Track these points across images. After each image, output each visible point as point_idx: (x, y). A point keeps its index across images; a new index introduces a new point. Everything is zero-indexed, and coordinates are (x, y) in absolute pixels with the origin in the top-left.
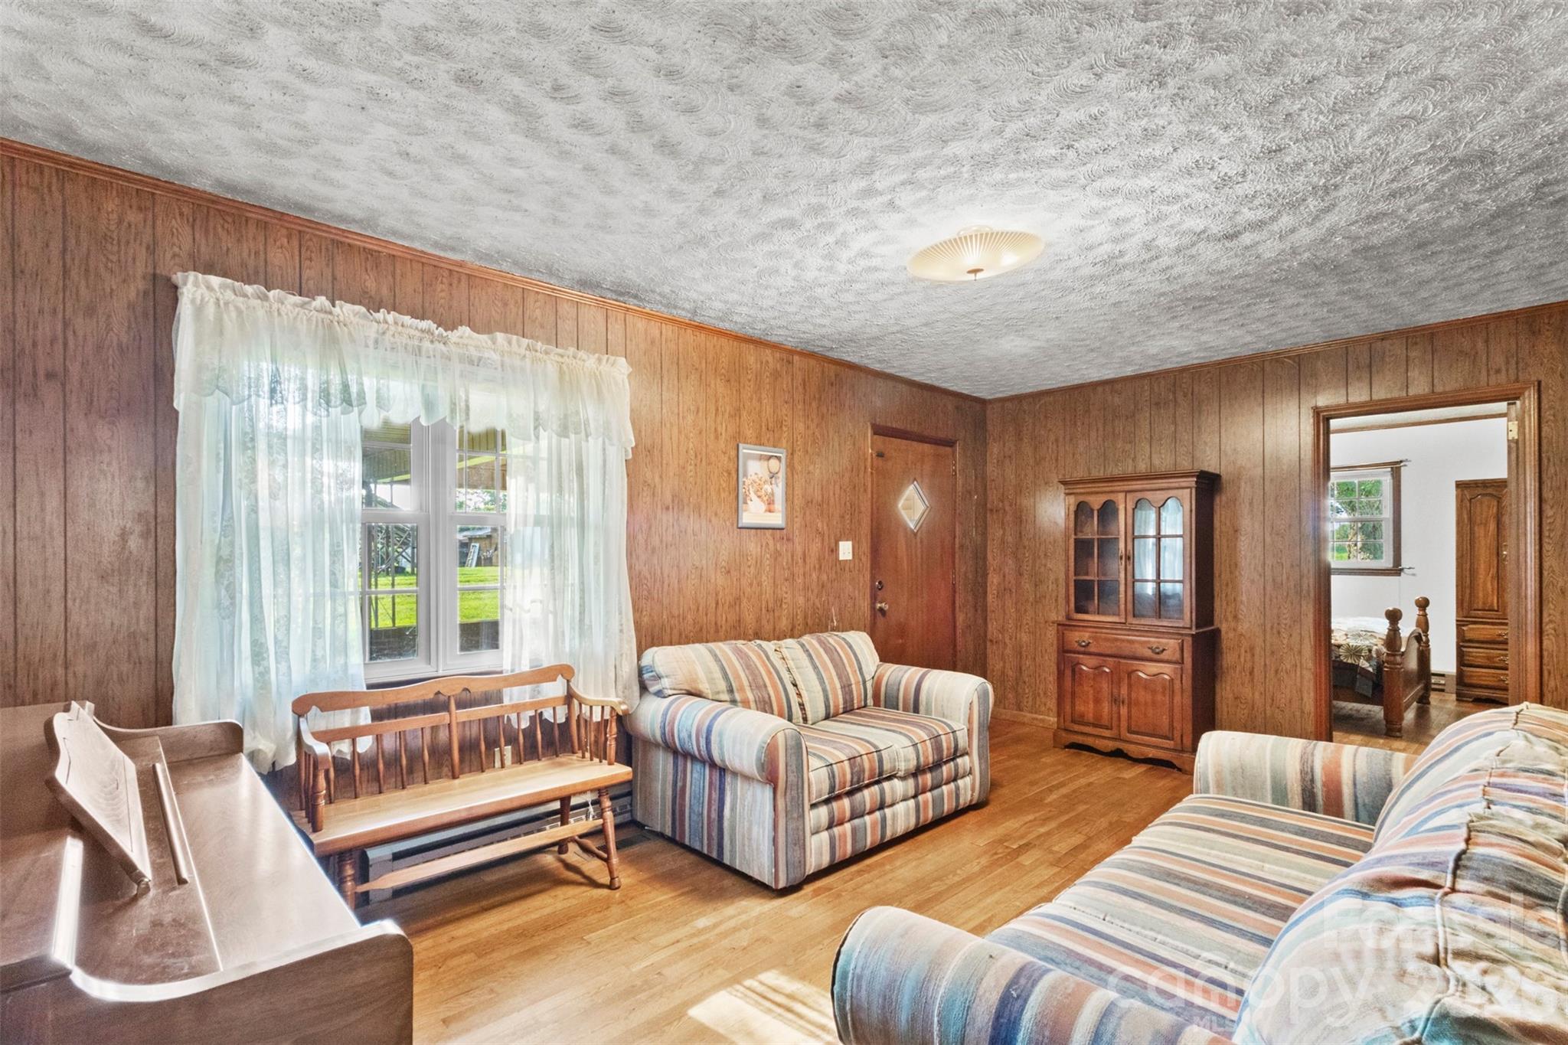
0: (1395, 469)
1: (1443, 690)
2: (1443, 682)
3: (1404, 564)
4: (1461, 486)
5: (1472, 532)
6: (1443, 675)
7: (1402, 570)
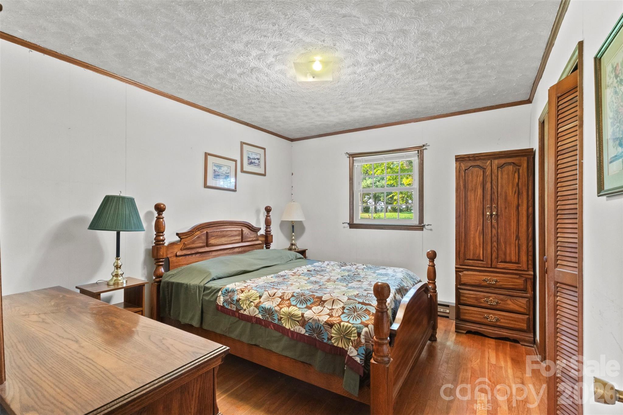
0: (420, 150)
1: (448, 317)
2: (448, 311)
3: (425, 222)
4: (459, 159)
5: (466, 197)
6: (448, 306)
7: (424, 226)
